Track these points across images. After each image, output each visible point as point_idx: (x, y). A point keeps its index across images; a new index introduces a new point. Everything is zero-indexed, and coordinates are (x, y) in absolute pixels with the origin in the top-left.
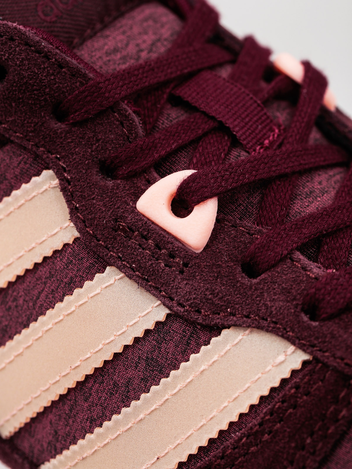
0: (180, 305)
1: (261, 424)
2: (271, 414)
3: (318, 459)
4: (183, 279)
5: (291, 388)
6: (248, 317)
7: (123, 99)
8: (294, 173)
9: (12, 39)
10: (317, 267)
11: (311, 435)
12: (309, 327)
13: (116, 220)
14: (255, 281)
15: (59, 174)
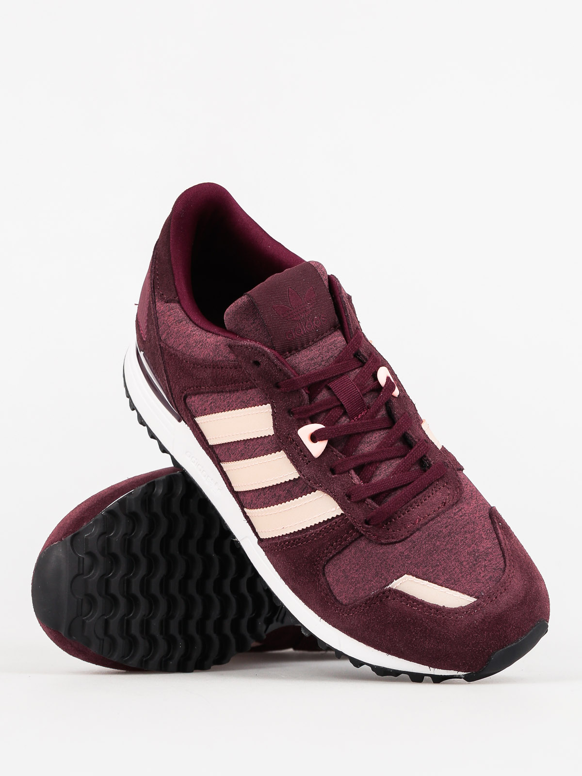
0: (303, 475)
1: (320, 531)
2: (325, 529)
3: (336, 552)
4: (307, 467)
5: (334, 522)
6: (326, 490)
7: (303, 388)
8: (363, 432)
9: (264, 355)
10: (357, 478)
11: (336, 542)
12: (346, 502)
13: (289, 434)
14: (333, 476)
15: (273, 408)
